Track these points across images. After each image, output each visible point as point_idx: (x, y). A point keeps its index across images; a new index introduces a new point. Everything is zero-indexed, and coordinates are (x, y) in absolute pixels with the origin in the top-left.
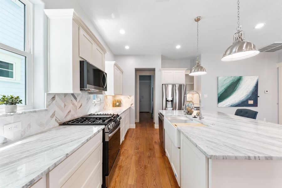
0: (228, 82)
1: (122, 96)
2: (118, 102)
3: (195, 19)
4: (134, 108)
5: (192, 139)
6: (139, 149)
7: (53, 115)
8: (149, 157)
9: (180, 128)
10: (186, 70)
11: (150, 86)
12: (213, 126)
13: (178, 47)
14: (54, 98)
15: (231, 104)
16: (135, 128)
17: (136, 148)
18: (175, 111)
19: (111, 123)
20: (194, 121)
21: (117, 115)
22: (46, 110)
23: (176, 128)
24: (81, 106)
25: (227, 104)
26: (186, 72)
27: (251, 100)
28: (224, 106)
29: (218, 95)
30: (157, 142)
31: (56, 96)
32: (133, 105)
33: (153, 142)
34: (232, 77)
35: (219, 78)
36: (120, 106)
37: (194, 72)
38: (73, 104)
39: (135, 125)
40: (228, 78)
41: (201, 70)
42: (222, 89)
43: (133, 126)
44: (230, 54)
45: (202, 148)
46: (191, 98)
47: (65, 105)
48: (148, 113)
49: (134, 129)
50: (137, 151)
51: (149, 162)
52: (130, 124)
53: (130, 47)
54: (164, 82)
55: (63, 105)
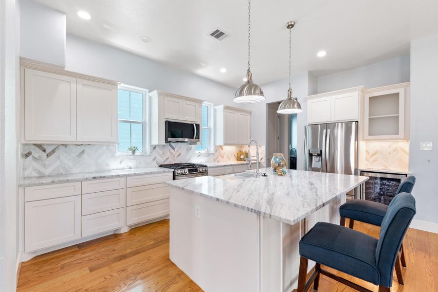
2: (243, 155)
7: (154, 159)
14: (155, 148)
22: (149, 155)
24: (179, 155)
31: (156, 147)
38: (171, 153)
47: (163, 153)
54: (311, 122)
55: (161, 153)
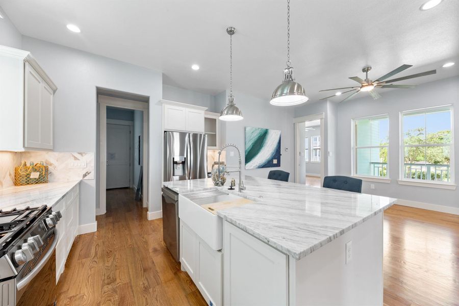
0: (254, 136)
1: (50, 153)
2: (35, 170)
3: (227, 29)
4: (93, 184)
5: (257, 231)
6: (116, 280)
8: (146, 289)
9: (224, 214)
10: (206, 111)
11: (132, 132)
12: (261, 199)
13: (195, 67)
15: (258, 165)
16: (96, 230)
17: (106, 282)
18: (189, 180)
19: (26, 241)
20: (230, 195)
21: (45, 208)
23: (213, 215)
25: (254, 165)
26: (205, 114)
27: (275, 159)
28: (252, 168)
29: (246, 153)
30: (159, 249)
32: (92, 176)
33: (151, 251)
34: (259, 128)
35: (247, 129)
36: (46, 182)
37: (227, 114)
39: (95, 223)
40: (256, 129)
41: (236, 113)
42: (249, 145)
43: (91, 227)
44: (281, 95)
45: (279, 243)
46: (212, 157)
48: (128, 190)
49: (94, 233)
50: (110, 287)
51: (147, 301)
52: (80, 224)
53: (82, 32)
54: (167, 128)
